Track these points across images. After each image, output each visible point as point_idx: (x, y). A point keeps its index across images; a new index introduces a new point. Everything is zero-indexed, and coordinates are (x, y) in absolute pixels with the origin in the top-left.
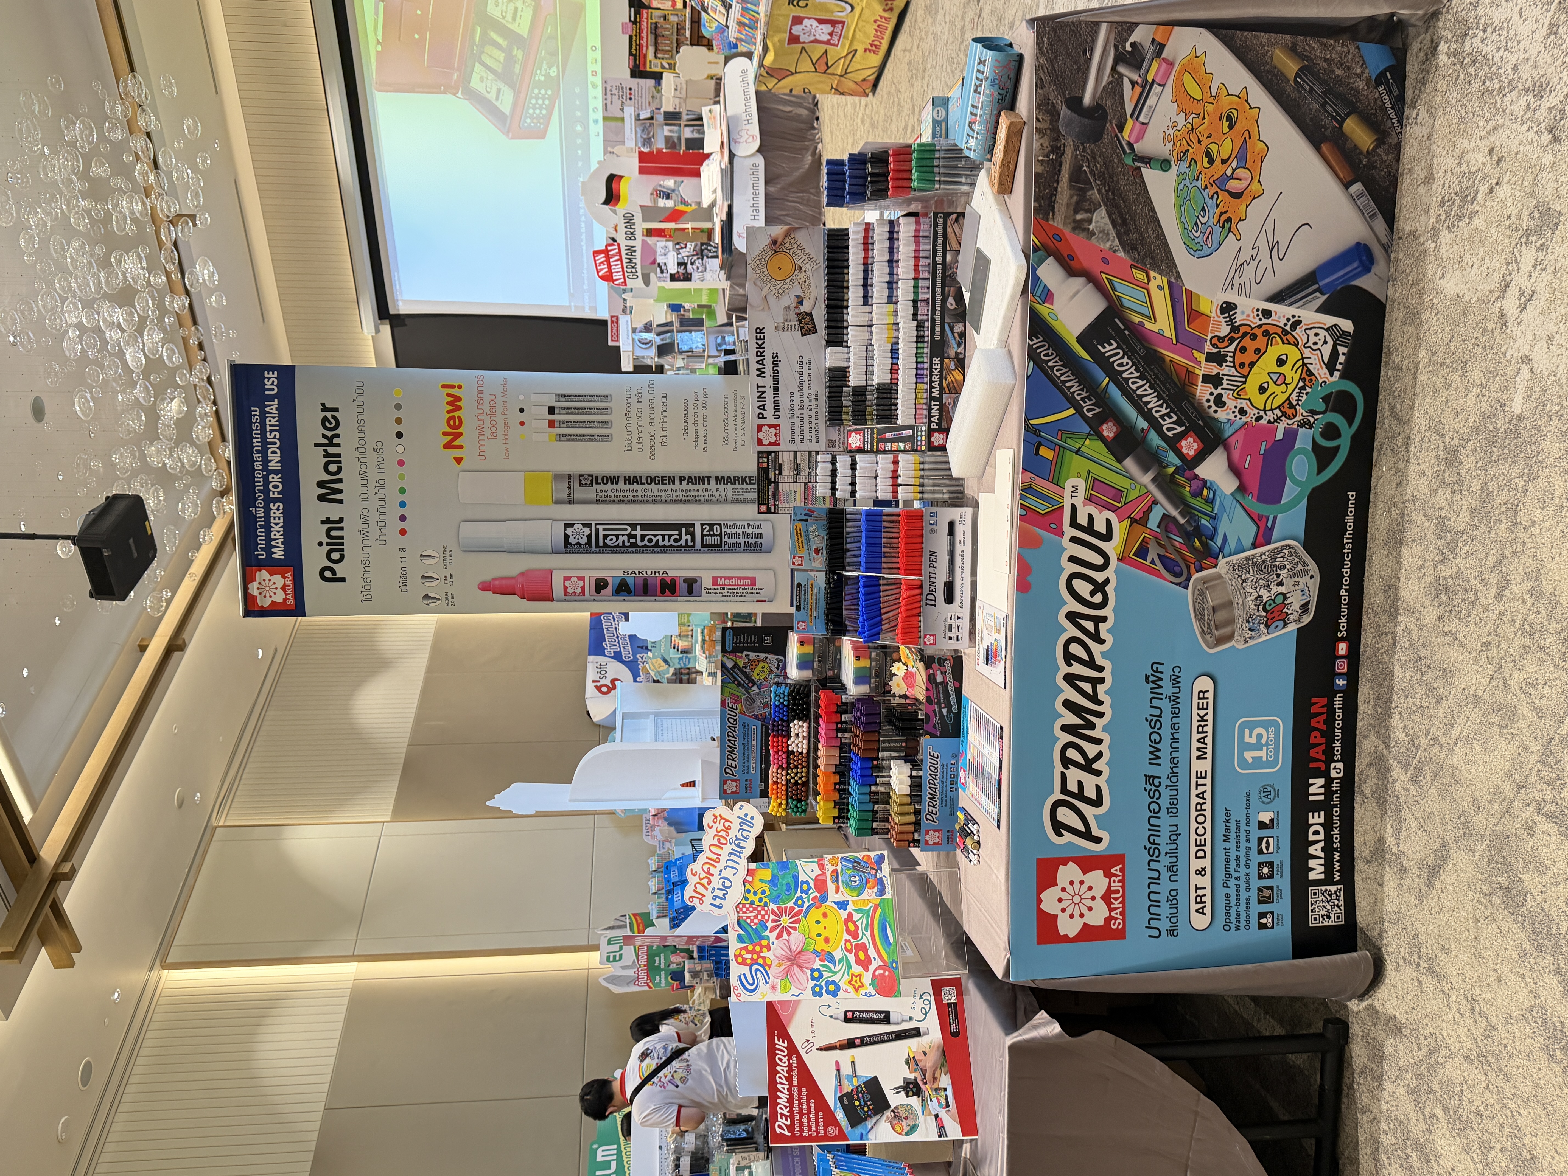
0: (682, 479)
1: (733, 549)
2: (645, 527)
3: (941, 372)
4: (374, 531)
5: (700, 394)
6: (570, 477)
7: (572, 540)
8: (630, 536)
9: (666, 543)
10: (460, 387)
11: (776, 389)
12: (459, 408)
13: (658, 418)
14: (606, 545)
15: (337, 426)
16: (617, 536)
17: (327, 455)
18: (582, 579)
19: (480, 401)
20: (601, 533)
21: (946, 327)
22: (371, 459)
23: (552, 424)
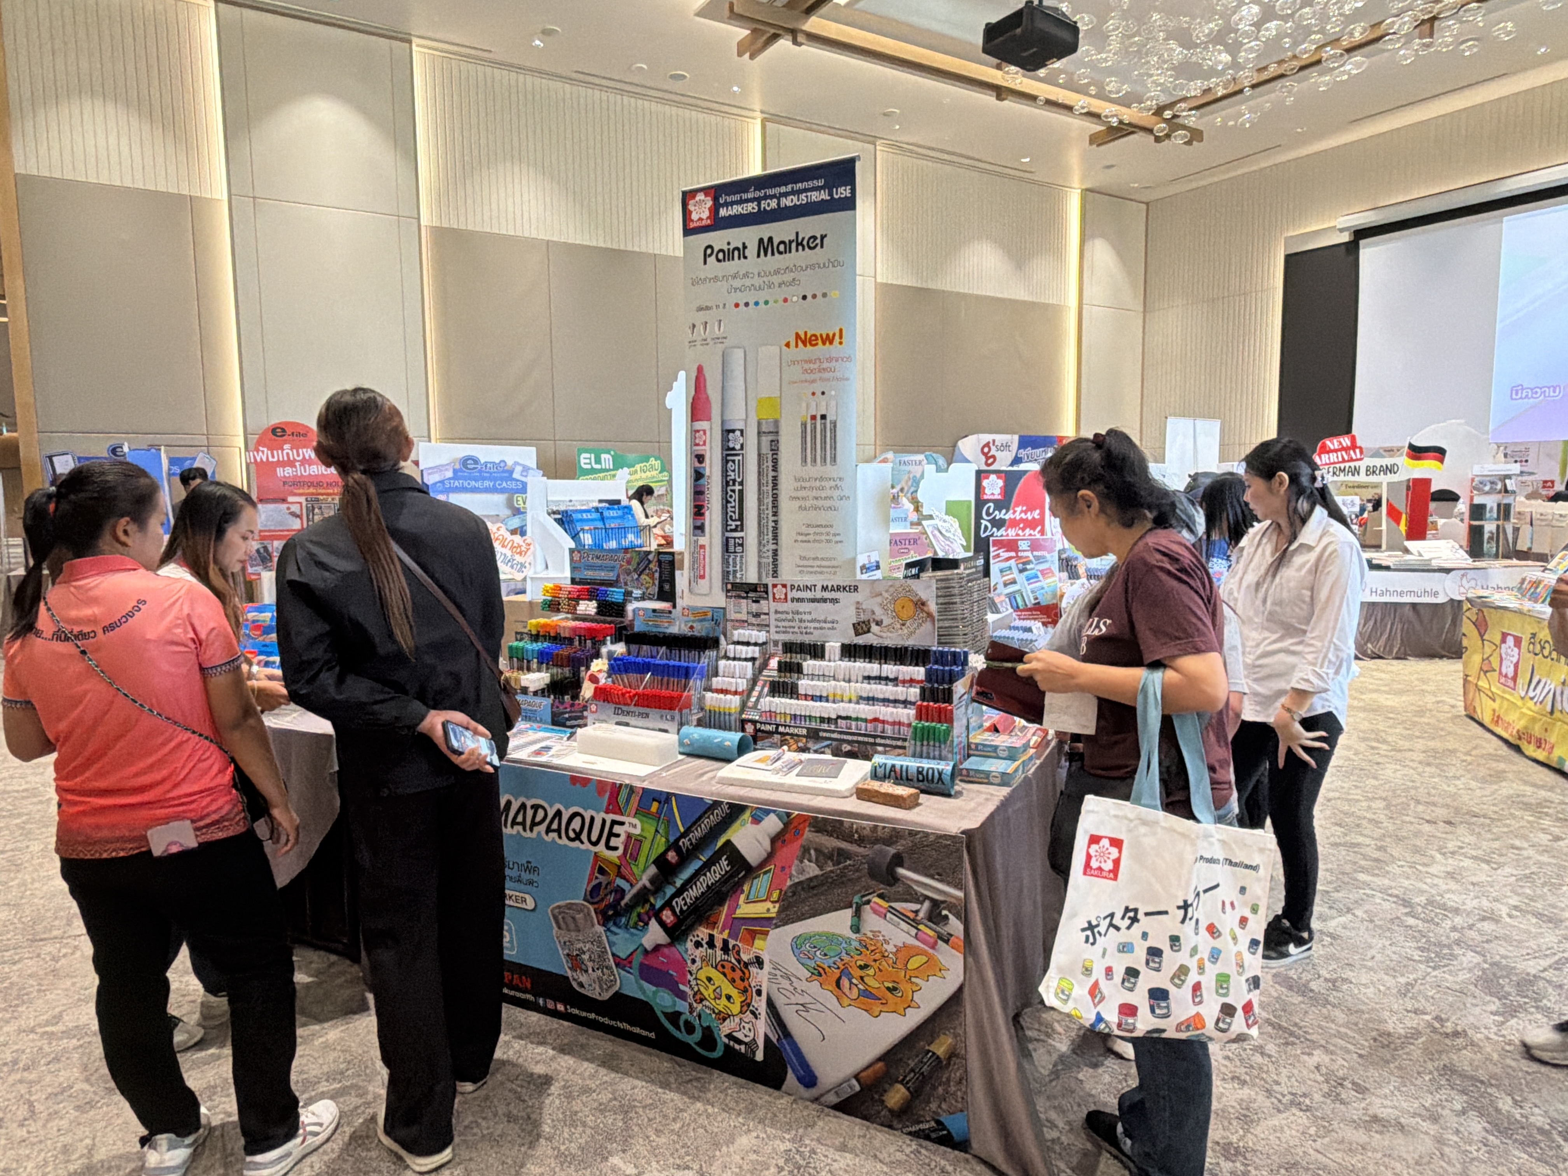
0: (776, 522)
1: (725, 562)
2: (741, 492)
3: (797, 735)
4: (737, 283)
5: (838, 538)
6: (777, 432)
7: (731, 435)
8: (734, 481)
9: (729, 509)
10: (841, 343)
11: (813, 600)
12: (824, 343)
13: (820, 503)
14: (727, 462)
15: (810, 248)
16: (734, 471)
17: (791, 242)
18: (704, 444)
19: (829, 360)
20: (736, 458)
21: (829, 742)
22: (788, 277)
23: (813, 418)
